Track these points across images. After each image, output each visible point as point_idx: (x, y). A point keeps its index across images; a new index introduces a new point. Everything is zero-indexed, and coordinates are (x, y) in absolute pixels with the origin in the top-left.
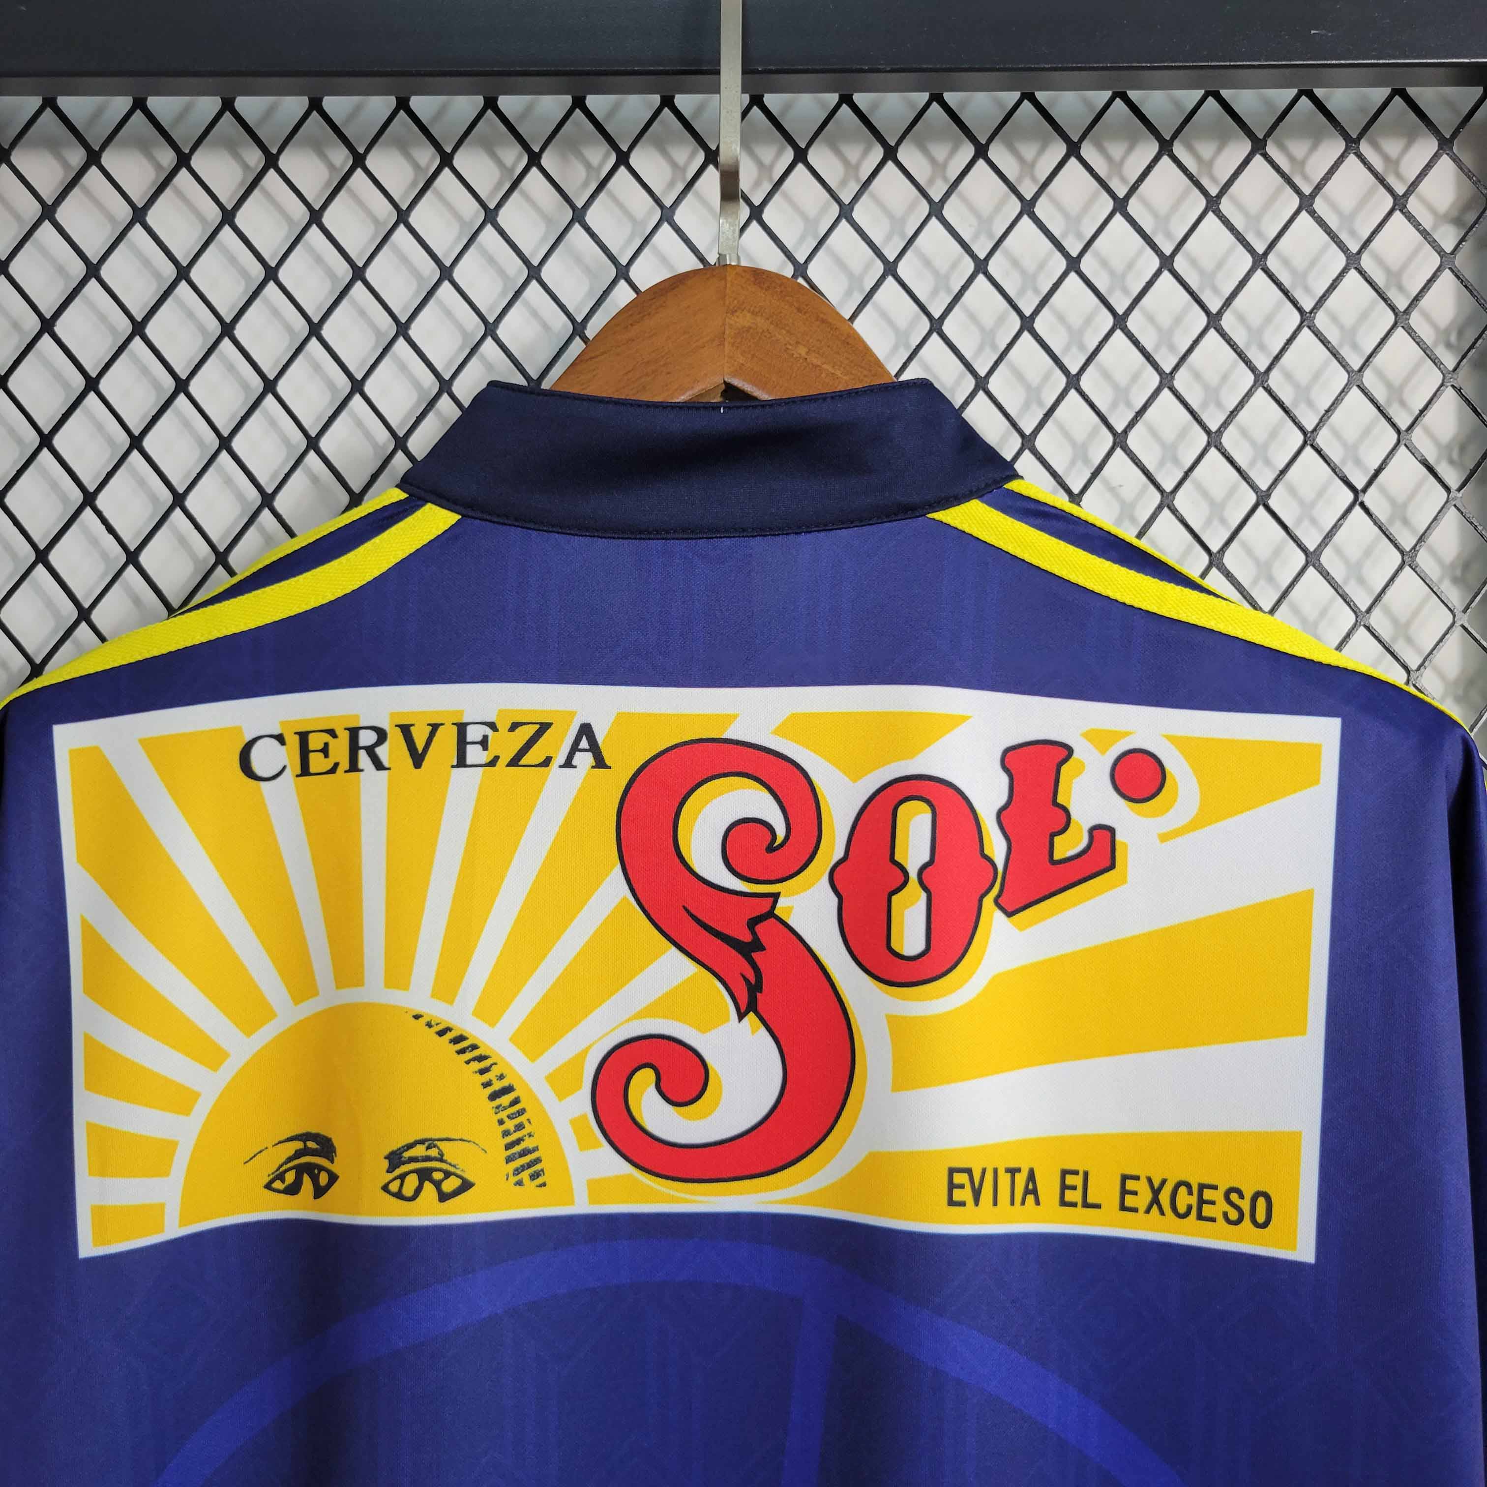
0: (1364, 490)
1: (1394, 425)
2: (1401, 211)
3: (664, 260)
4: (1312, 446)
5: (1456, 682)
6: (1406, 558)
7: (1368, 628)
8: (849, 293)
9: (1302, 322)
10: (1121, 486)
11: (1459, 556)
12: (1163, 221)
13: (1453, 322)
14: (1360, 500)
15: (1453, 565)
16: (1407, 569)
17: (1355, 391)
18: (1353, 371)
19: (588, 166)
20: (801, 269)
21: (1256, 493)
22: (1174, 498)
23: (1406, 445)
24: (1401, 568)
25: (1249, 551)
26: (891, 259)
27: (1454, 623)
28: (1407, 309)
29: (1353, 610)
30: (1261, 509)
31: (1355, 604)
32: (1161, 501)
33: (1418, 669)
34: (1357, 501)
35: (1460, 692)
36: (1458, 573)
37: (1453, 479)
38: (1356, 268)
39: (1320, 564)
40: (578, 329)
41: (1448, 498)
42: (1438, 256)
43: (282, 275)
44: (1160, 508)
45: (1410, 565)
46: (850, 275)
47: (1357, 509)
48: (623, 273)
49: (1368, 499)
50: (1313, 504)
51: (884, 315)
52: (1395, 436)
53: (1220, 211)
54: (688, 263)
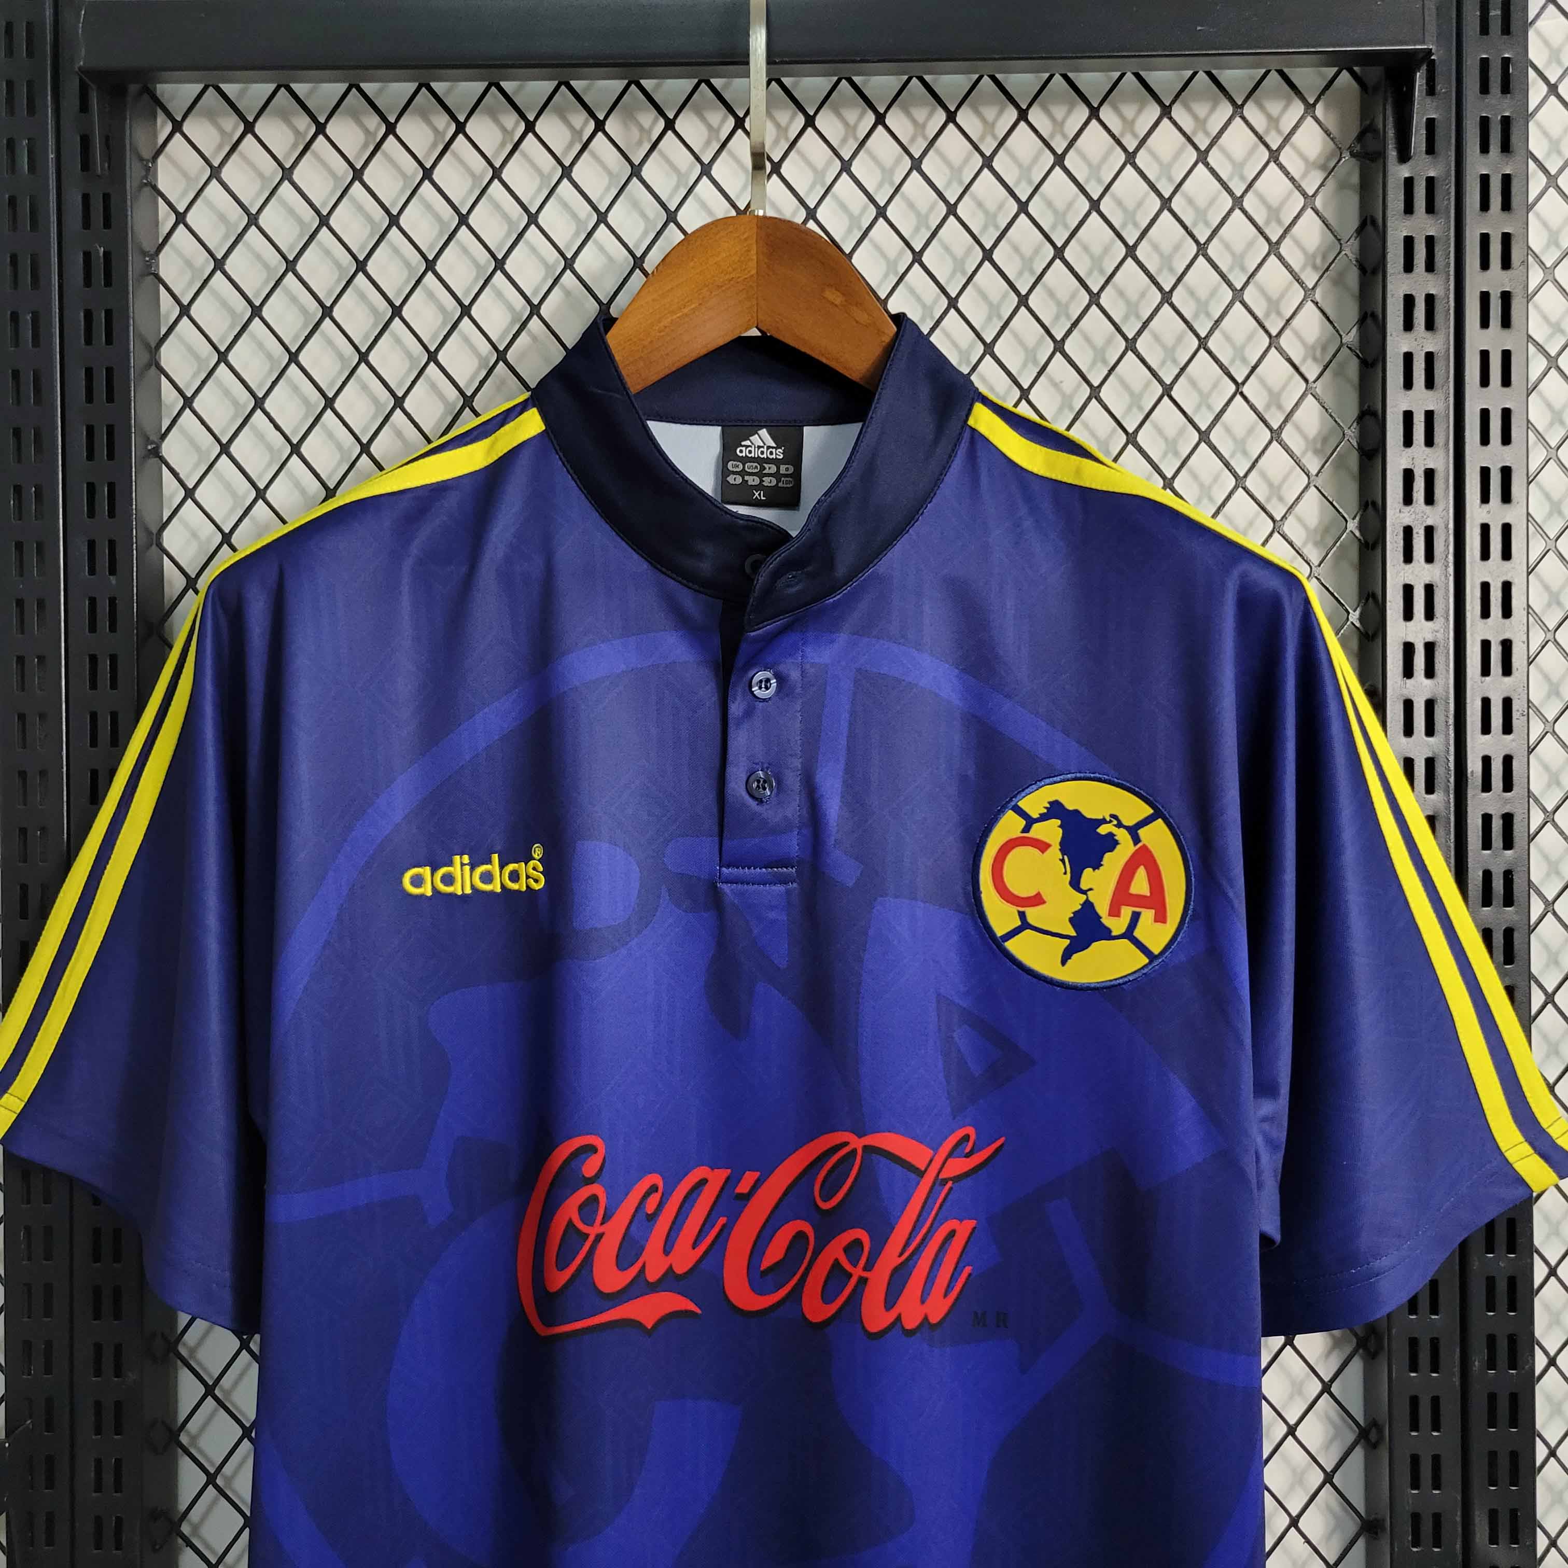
0: (1244, 383)
1: (1267, 332)
2: (1275, 162)
3: (704, 205)
4: (1204, 348)
5: (1315, 530)
6: (1274, 435)
7: (1244, 488)
8: (849, 231)
9: (1198, 252)
10: (1061, 382)
11: (1319, 433)
12: (1095, 169)
13: (1318, 249)
14: (1240, 391)
15: (1315, 440)
16: (1275, 443)
17: (1238, 305)
18: (1236, 290)
19: (641, 129)
20: (811, 214)
21: (1162, 386)
22: (1100, 391)
23: (1275, 347)
24: (1270, 442)
25: (1160, 431)
26: (882, 204)
27: (1309, 483)
28: (1278, 240)
29: (1234, 476)
30: (1166, 398)
31: (1235, 471)
32: (1090, 394)
33: (1281, 520)
34: (1239, 391)
35: (1318, 538)
36: (1319, 446)
37: (1312, 372)
38: (1240, 209)
39: (1210, 440)
40: (638, 263)
41: (1306, 388)
42: (1302, 197)
43: (403, 221)
44: (1089, 400)
45: (1277, 441)
46: (851, 216)
47: (1238, 397)
48: (672, 217)
49: (1246, 390)
50: (1209, 394)
51: (877, 247)
52: (1267, 340)
53: (1136, 164)
54: (722, 210)
